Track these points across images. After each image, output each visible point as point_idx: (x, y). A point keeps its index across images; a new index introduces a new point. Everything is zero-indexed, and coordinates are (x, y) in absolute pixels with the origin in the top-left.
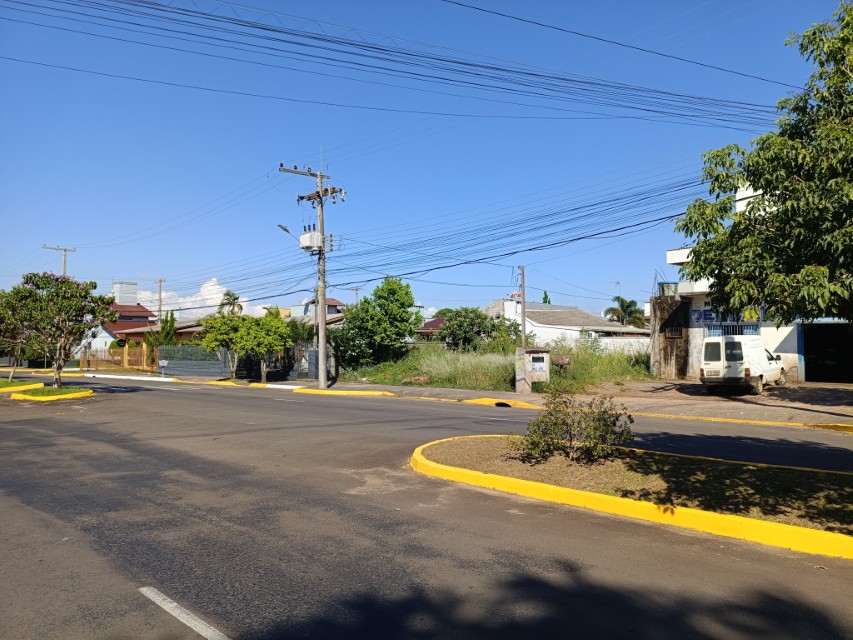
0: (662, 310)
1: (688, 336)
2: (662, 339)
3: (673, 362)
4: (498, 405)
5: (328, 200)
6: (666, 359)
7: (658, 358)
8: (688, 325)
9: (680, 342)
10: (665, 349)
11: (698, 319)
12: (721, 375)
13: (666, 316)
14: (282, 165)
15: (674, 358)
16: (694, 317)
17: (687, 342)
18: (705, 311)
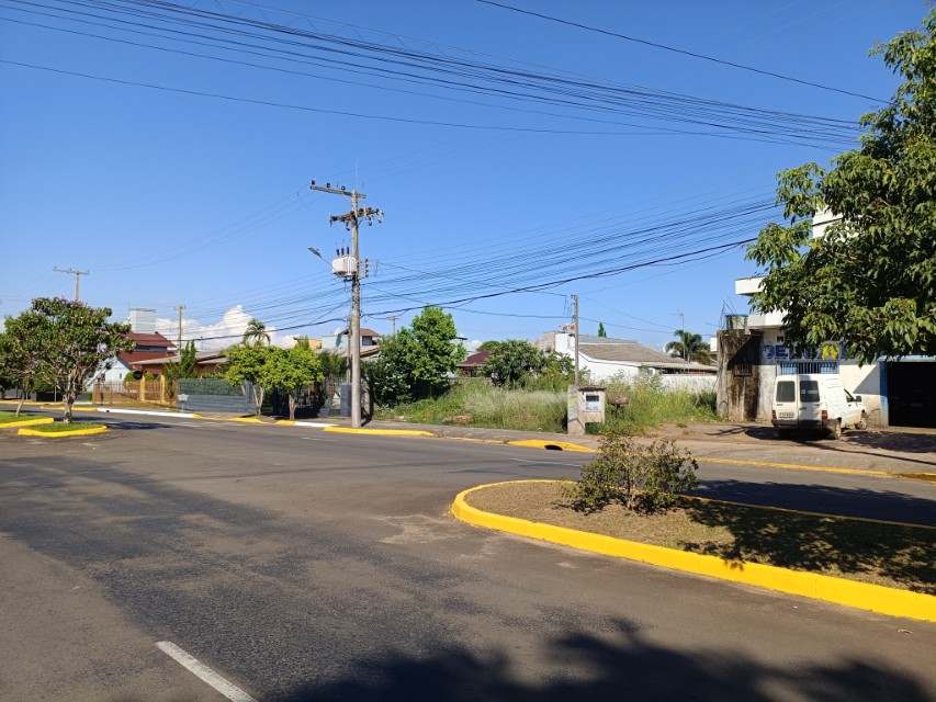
0: (730, 345)
1: (758, 374)
2: (730, 377)
3: (742, 402)
4: (549, 447)
5: (363, 221)
6: (734, 399)
7: (725, 397)
8: (758, 362)
9: (749, 381)
10: (733, 388)
11: (770, 355)
12: (795, 418)
13: (735, 351)
14: (313, 183)
15: (742, 398)
16: (765, 353)
17: (757, 380)
18: (777, 347)
